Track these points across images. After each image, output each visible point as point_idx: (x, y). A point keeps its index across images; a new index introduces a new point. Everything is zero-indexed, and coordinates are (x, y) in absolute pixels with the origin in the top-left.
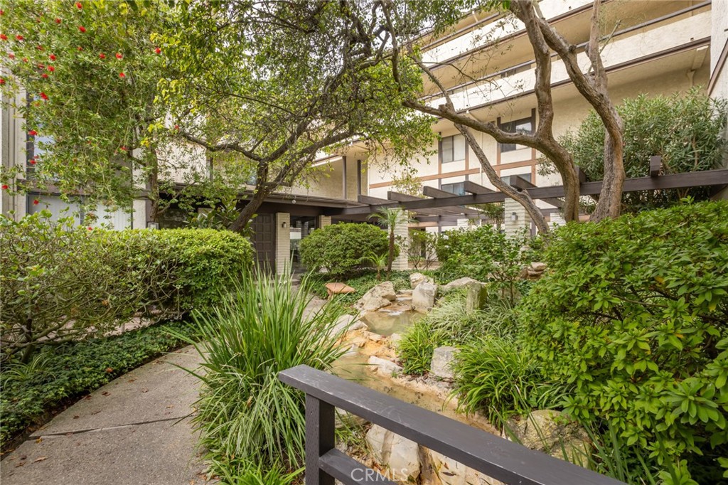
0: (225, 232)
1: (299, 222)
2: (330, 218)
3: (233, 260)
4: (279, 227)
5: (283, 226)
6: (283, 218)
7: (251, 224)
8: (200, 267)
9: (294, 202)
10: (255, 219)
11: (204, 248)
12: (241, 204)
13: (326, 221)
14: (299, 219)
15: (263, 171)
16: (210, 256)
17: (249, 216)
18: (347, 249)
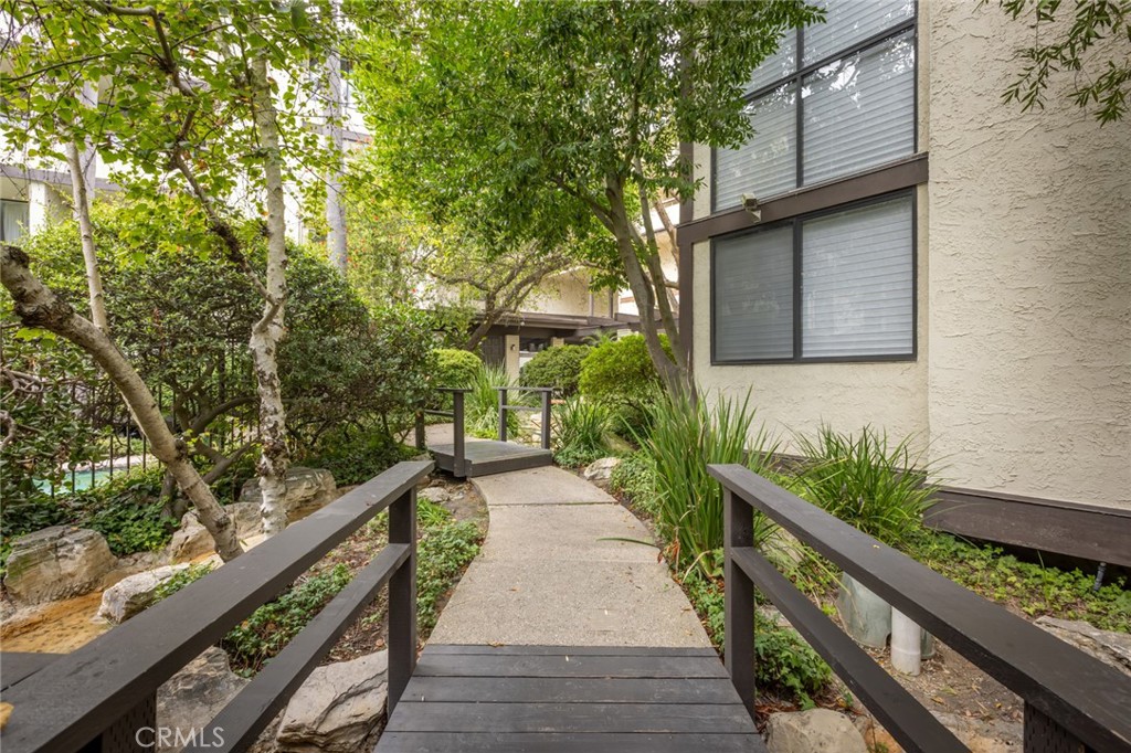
0: (464, 352)
1: (532, 345)
2: (563, 340)
3: (470, 371)
4: (508, 350)
5: (512, 348)
6: (512, 340)
7: (481, 347)
8: (450, 373)
9: (523, 324)
10: (484, 342)
11: (452, 362)
12: (473, 328)
13: (558, 343)
14: (533, 341)
15: (490, 299)
16: (455, 367)
17: (479, 339)
18: (565, 368)
